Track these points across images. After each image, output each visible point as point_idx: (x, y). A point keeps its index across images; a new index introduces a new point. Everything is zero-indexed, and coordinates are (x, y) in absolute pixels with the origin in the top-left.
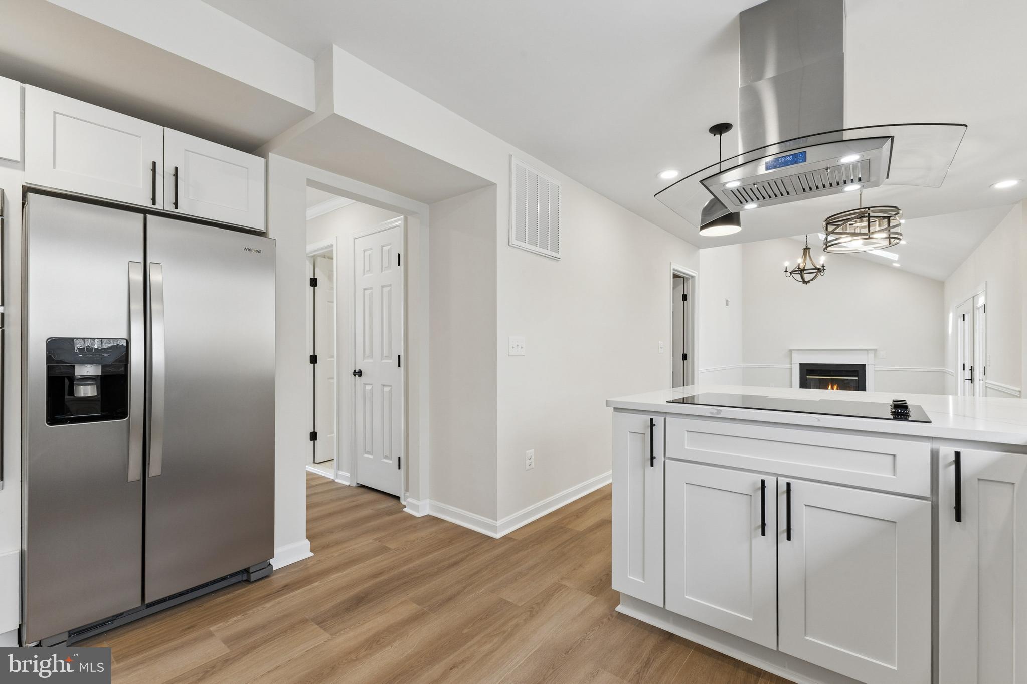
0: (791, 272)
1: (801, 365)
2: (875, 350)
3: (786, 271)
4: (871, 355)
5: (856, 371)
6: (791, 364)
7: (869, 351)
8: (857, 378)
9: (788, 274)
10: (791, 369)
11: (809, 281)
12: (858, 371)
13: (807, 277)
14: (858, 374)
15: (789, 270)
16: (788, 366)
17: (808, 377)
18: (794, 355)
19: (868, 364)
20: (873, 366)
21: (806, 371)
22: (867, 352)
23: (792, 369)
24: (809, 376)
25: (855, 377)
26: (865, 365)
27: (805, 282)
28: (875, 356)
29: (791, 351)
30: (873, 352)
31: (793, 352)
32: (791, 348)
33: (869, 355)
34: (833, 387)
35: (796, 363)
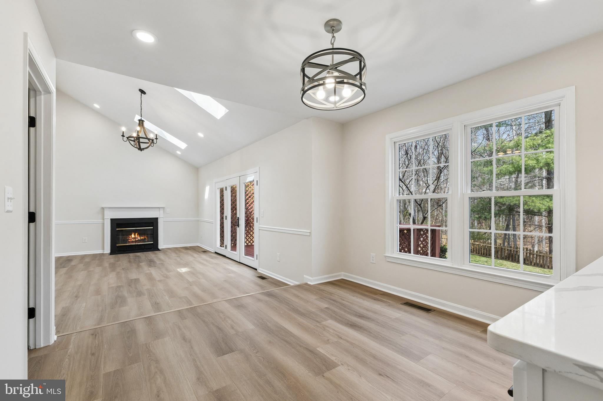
0: (127, 138)
2: (164, 208)
3: (123, 136)
4: (162, 211)
5: (152, 223)
6: (104, 219)
7: (160, 209)
8: (152, 228)
9: (125, 139)
10: (103, 224)
11: (144, 149)
12: (153, 223)
13: (143, 146)
14: (153, 225)
15: (126, 135)
16: (101, 221)
18: (106, 212)
19: (160, 218)
20: (163, 218)
21: (116, 224)
22: (159, 209)
24: (118, 228)
26: (157, 218)
27: (140, 149)
28: (164, 212)
29: (103, 209)
30: (162, 209)
31: (105, 209)
32: (103, 206)
33: (160, 211)
34: (135, 235)
35: (108, 219)
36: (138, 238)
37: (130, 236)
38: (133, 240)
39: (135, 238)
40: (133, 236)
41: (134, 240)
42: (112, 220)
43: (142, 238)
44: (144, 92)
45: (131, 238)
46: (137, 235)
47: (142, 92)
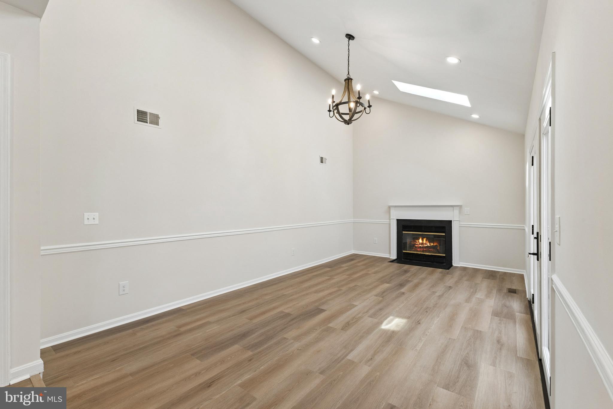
1: (398, 220)
2: (460, 207)
4: (456, 211)
5: (443, 227)
6: (390, 220)
7: (454, 208)
12: (445, 227)
14: (445, 230)
16: (387, 221)
17: (403, 232)
18: (393, 211)
19: (454, 221)
20: (458, 221)
21: (402, 226)
22: (452, 208)
23: (390, 224)
24: (405, 231)
25: (443, 233)
26: (451, 221)
28: (460, 212)
29: (389, 207)
30: (458, 208)
31: (391, 208)
32: (390, 205)
33: (454, 211)
34: (423, 240)
35: (394, 219)
36: (427, 244)
37: (417, 241)
38: (420, 245)
39: (422, 244)
40: (420, 241)
41: (422, 246)
42: (398, 221)
43: (432, 244)
44: (352, 38)
45: (418, 243)
46: (426, 240)
47: (350, 37)
